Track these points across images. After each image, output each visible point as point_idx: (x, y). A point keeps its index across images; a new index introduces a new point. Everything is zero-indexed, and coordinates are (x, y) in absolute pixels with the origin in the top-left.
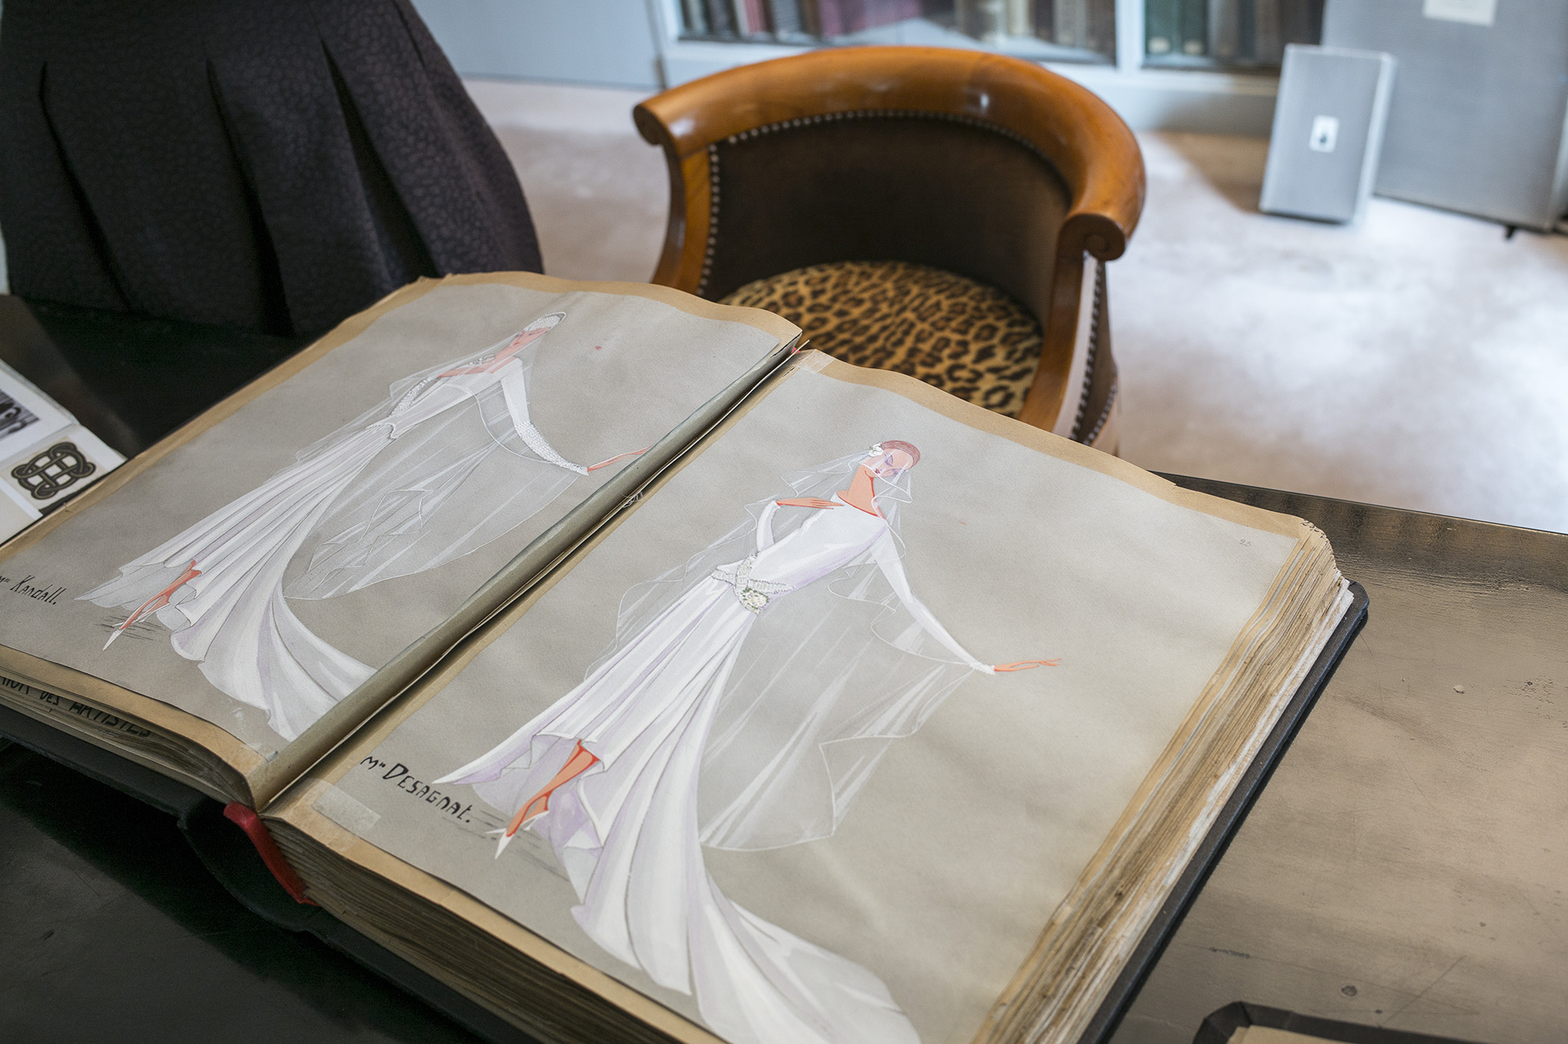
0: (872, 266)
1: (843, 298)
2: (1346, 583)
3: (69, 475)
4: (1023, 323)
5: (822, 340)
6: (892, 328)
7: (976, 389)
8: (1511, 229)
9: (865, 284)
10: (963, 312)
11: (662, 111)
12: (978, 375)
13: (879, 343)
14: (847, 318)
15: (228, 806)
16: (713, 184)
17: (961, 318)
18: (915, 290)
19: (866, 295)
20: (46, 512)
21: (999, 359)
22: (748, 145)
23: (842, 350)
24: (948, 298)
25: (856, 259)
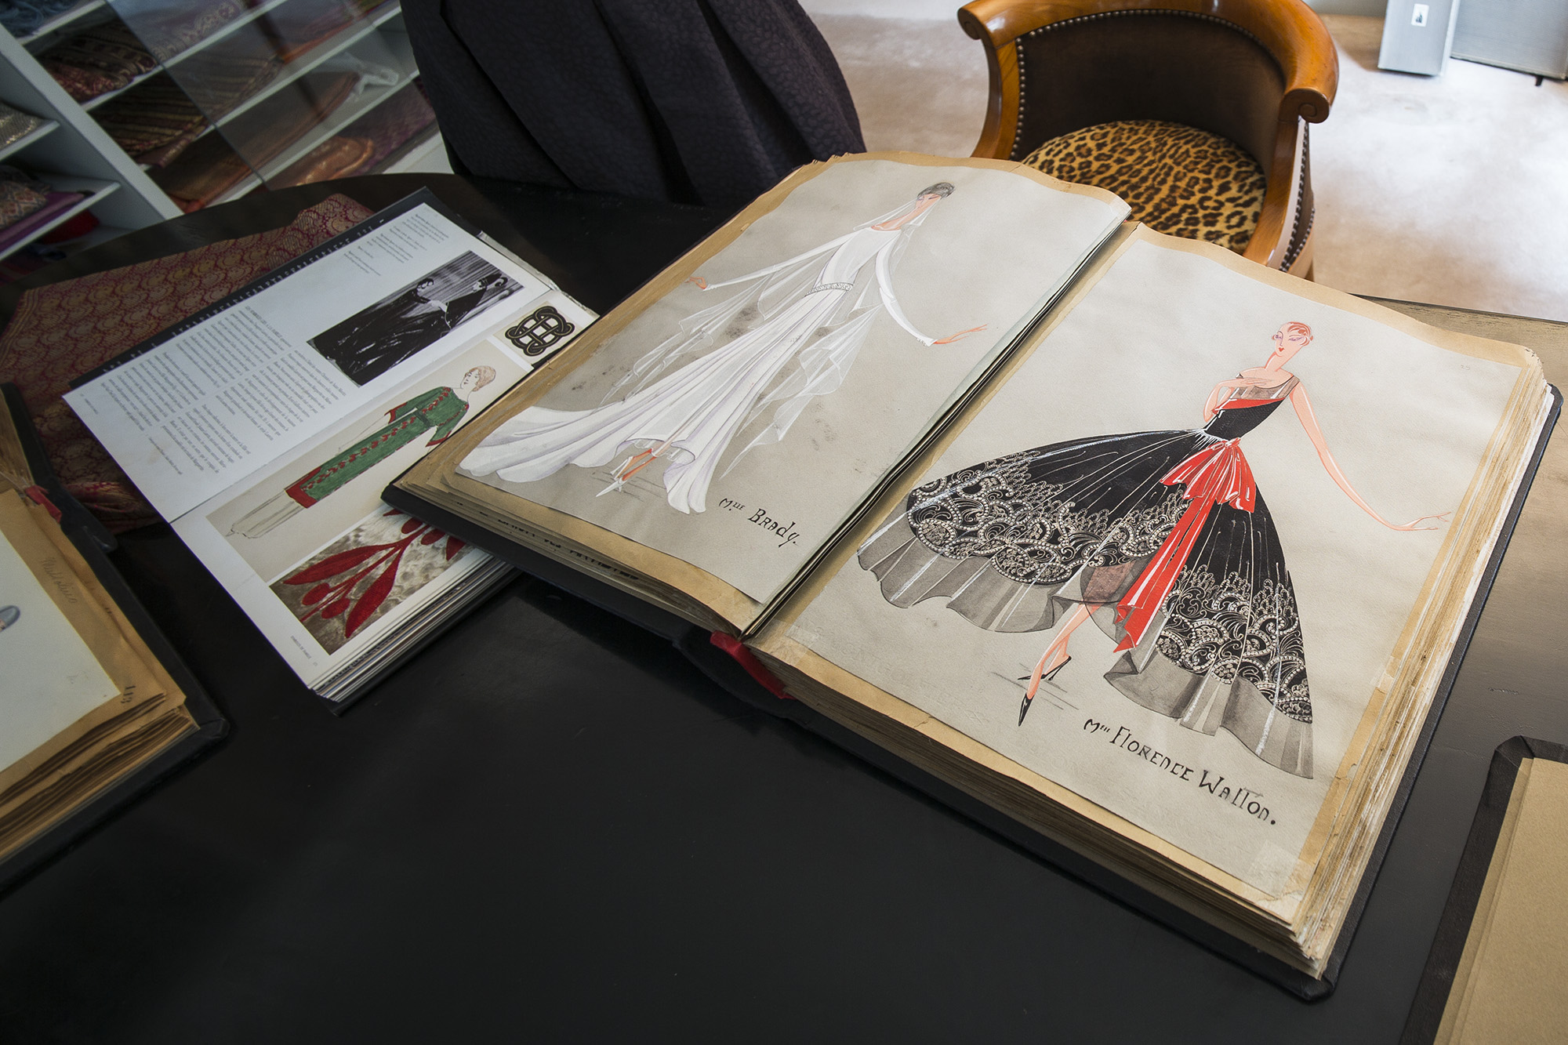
0: (1137, 124)
1: (1120, 149)
2: (1550, 388)
3: (553, 334)
4: (1248, 165)
5: (1108, 181)
6: (1157, 171)
7: (1221, 214)
8: (1540, 79)
9: (1135, 138)
10: (1205, 158)
11: (980, 12)
12: (1221, 204)
13: (1149, 183)
14: (1124, 164)
15: (713, 635)
16: (1020, 67)
17: (1205, 162)
18: (1170, 142)
19: (1135, 147)
20: (537, 366)
21: (1233, 192)
22: (1045, 36)
23: (1123, 189)
24: (1193, 147)
25: (1124, 119)
